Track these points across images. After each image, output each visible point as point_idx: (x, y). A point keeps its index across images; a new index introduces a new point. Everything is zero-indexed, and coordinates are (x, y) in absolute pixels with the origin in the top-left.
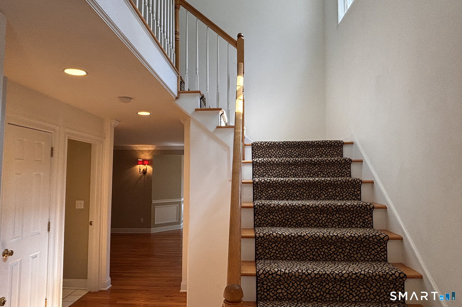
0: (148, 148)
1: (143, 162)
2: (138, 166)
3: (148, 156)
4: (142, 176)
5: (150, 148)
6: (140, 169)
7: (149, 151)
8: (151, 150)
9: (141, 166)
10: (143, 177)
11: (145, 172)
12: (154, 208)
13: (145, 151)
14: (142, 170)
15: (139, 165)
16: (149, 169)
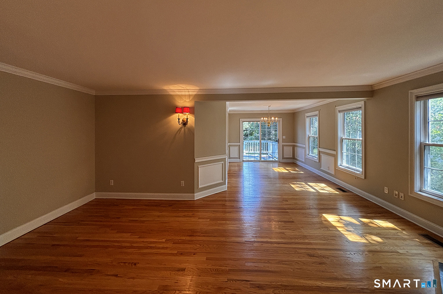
0: (188, 91)
1: (183, 110)
2: (176, 116)
3: (188, 102)
4: (181, 128)
5: (192, 91)
6: (179, 119)
7: (190, 95)
8: (192, 95)
9: (180, 114)
10: (183, 129)
11: (185, 123)
12: (198, 168)
13: (185, 95)
14: (181, 121)
15: (177, 114)
16: (191, 118)
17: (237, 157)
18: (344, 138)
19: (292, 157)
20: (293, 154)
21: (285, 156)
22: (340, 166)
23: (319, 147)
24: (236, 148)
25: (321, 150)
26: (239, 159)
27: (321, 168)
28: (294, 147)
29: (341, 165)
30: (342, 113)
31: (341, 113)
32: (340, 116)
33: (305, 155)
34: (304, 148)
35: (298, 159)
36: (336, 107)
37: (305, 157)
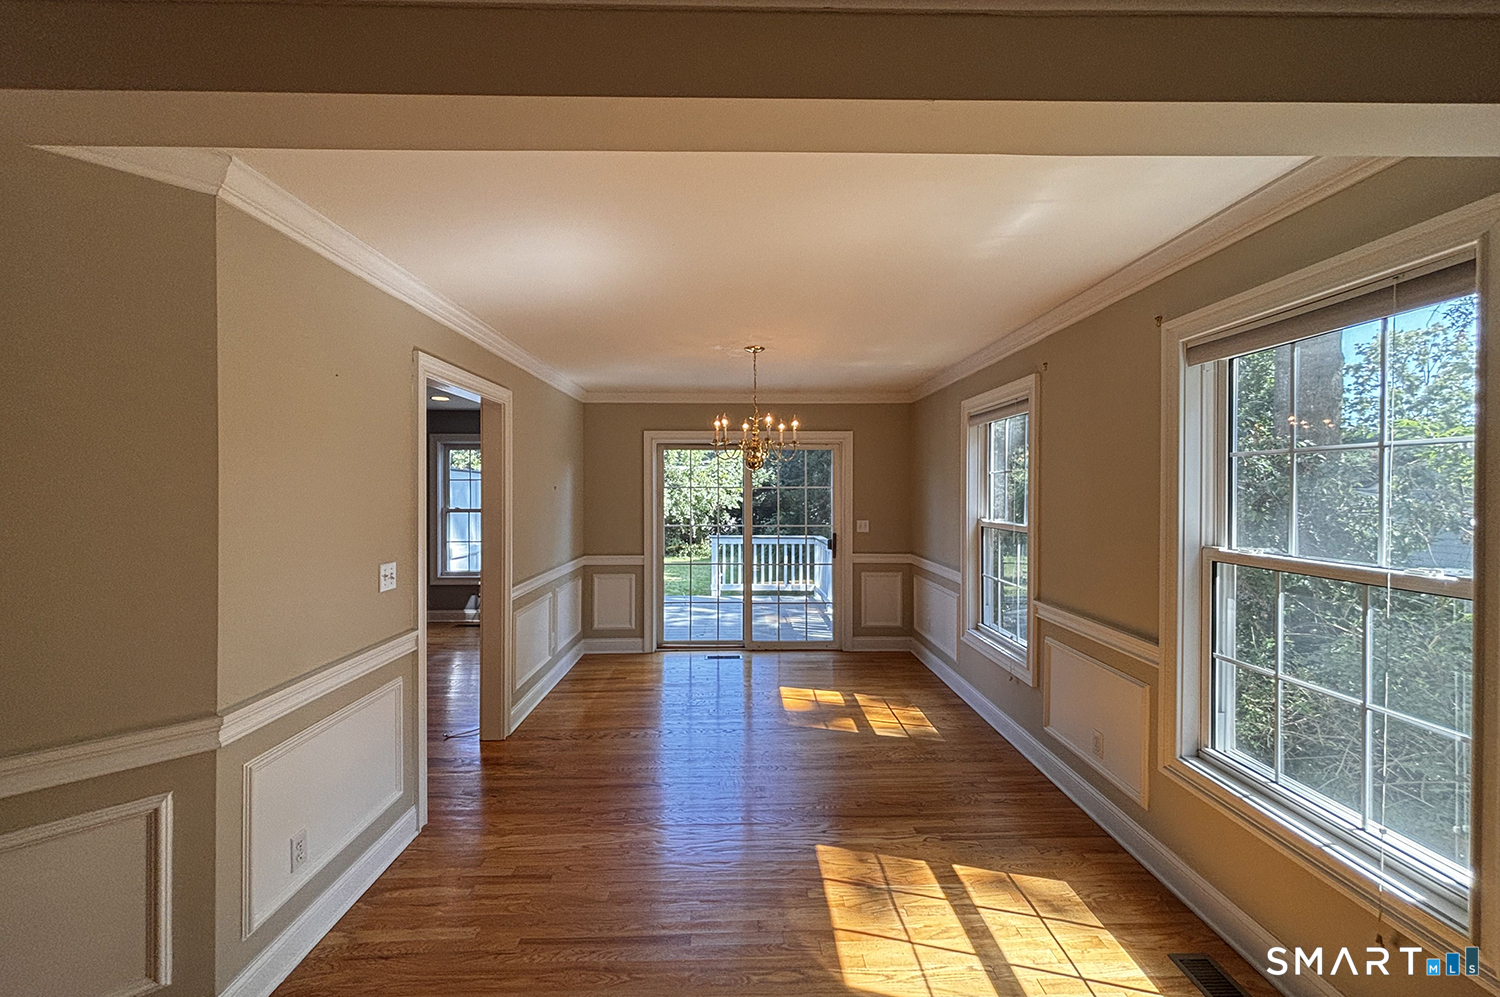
17: (628, 626)
18: (1224, 549)
19: (899, 623)
20: (903, 613)
21: (868, 622)
22: (1195, 765)
23: (1038, 598)
24: (626, 584)
25: (1048, 613)
26: (639, 640)
27: (1047, 724)
28: (911, 576)
29: (1198, 755)
30: (1209, 365)
31: (1201, 360)
32: (1195, 386)
33: (961, 631)
34: (958, 588)
35: (928, 637)
36: (1165, 326)
37: (958, 637)
